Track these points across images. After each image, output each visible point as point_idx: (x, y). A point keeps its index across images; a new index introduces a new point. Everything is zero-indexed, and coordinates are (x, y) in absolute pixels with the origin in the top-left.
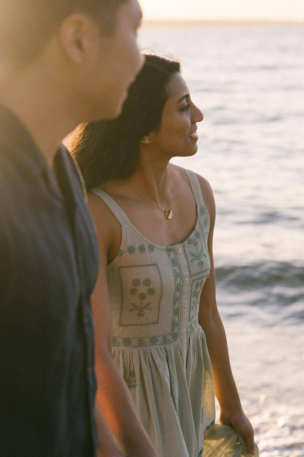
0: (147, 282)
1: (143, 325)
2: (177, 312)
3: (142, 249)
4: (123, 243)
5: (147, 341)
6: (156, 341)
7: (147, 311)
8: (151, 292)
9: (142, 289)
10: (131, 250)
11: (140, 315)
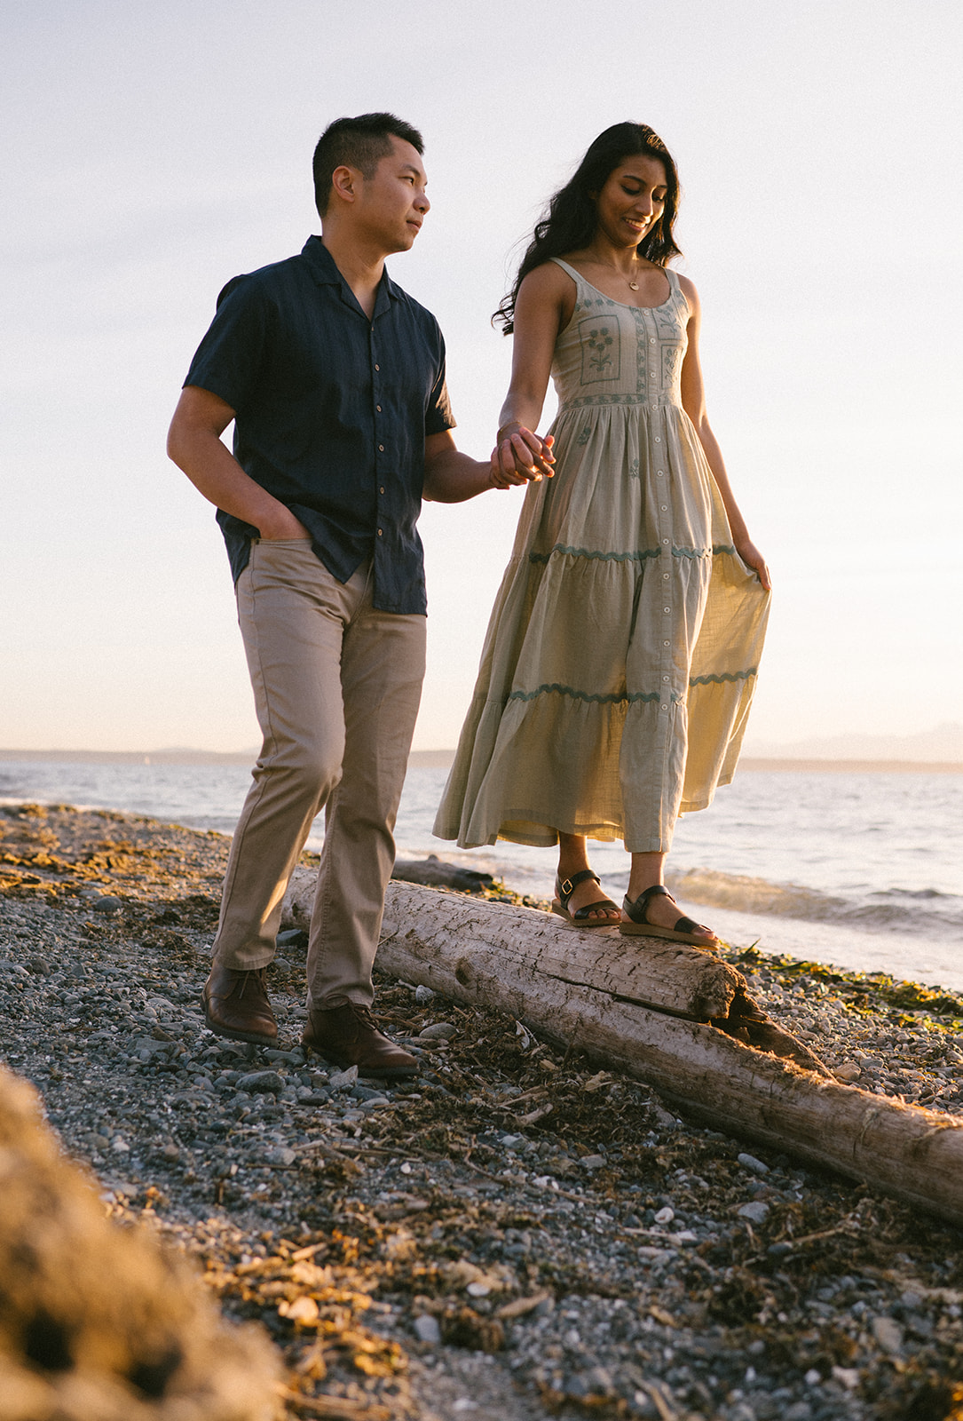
0: (604, 332)
1: (603, 380)
2: (643, 372)
3: (600, 303)
4: (579, 297)
5: (609, 398)
6: (619, 399)
7: (607, 364)
8: (609, 341)
9: (600, 340)
10: (588, 304)
11: (600, 369)
